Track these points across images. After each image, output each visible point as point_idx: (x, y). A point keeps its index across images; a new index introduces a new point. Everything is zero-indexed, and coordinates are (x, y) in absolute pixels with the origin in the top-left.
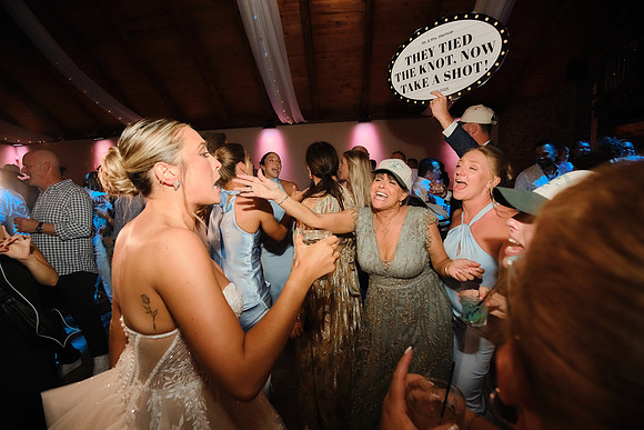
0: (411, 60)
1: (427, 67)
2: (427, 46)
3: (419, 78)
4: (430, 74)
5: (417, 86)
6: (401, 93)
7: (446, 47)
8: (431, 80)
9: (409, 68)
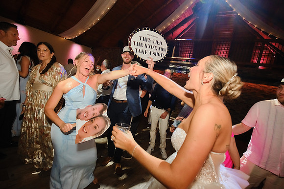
0: (142, 39)
1: (148, 46)
2: (149, 37)
3: (144, 49)
4: (148, 50)
5: (142, 52)
7: (155, 42)
8: (148, 52)
9: (140, 42)
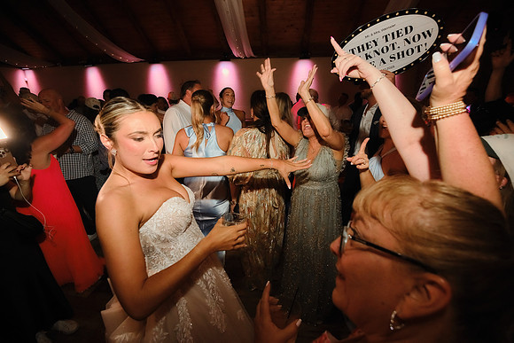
0: (356, 51)
1: (372, 54)
7: (390, 38)
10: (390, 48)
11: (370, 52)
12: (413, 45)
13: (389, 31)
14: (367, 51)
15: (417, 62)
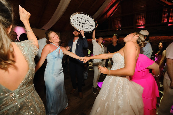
0: (78, 18)
1: (81, 22)
2: (83, 18)
3: (79, 24)
5: (77, 25)
6: (73, 24)
7: (86, 21)
8: (81, 26)
9: (77, 20)
10: (85, 24)
11: (81, 21)
12: (90, 27)
13: (87, 19)
14: (80, 20)
15: (89, 32)
